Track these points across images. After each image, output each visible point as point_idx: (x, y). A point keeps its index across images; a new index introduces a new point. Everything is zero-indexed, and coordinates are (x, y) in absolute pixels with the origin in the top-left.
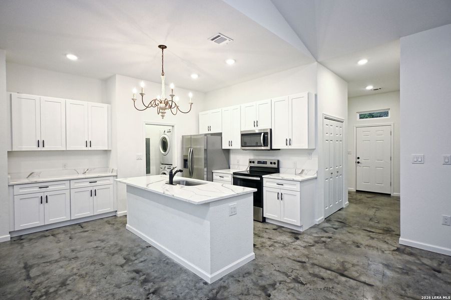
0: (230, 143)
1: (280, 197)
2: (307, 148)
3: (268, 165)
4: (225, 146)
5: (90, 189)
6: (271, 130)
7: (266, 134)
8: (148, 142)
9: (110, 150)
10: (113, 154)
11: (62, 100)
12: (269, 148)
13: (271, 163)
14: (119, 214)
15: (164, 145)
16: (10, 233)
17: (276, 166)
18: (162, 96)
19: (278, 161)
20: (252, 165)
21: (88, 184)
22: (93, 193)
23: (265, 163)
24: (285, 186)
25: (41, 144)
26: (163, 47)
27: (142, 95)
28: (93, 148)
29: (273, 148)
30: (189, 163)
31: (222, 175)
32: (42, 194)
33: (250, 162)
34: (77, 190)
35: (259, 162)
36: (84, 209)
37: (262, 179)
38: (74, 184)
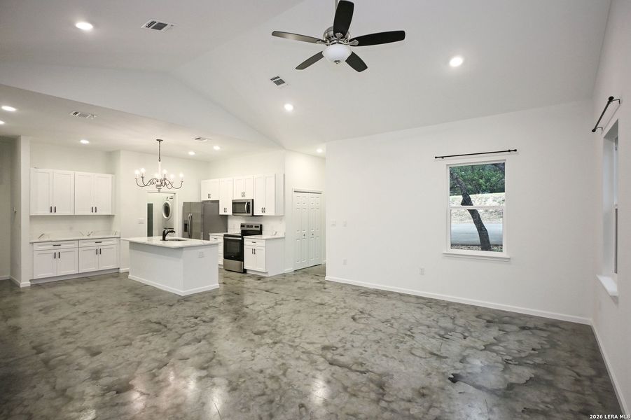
0: (225, 210)
1: (254, 252)
2: (274, 215)
3: (254, 229)
4: (222, 212)
5: (95, 248)
6: (253, 200)
7: (249, 203)
8: (150, 207)
9: (113, 216)
10: (116, 219)
11: (72, 172)
12: (251, 214)
13: (256, 227)
14: (122, 270)
15: (167, 209)
16: (30, 281)
17: (259, 229)
18: (159, 176)
19: (261, 225)
20: (244, 229)
21: (94, 244)
22: (98, 252)
23: (252, 226)
24: (257, 244)
25: (53, 210)
26: (160, 141)
27: (143, 177)
28: (98, 213)
29: (255, 214)
30: (188, 228)
31: (216, 237)
32: (55, 251)
33: (242, 226)
34: (85, 249)
35: (248, 226)
36: (90, 264)
37: (243, 239)
38: (82, 244)
